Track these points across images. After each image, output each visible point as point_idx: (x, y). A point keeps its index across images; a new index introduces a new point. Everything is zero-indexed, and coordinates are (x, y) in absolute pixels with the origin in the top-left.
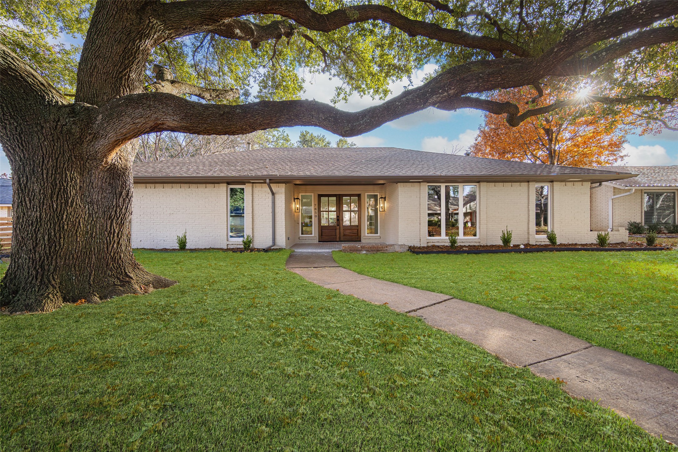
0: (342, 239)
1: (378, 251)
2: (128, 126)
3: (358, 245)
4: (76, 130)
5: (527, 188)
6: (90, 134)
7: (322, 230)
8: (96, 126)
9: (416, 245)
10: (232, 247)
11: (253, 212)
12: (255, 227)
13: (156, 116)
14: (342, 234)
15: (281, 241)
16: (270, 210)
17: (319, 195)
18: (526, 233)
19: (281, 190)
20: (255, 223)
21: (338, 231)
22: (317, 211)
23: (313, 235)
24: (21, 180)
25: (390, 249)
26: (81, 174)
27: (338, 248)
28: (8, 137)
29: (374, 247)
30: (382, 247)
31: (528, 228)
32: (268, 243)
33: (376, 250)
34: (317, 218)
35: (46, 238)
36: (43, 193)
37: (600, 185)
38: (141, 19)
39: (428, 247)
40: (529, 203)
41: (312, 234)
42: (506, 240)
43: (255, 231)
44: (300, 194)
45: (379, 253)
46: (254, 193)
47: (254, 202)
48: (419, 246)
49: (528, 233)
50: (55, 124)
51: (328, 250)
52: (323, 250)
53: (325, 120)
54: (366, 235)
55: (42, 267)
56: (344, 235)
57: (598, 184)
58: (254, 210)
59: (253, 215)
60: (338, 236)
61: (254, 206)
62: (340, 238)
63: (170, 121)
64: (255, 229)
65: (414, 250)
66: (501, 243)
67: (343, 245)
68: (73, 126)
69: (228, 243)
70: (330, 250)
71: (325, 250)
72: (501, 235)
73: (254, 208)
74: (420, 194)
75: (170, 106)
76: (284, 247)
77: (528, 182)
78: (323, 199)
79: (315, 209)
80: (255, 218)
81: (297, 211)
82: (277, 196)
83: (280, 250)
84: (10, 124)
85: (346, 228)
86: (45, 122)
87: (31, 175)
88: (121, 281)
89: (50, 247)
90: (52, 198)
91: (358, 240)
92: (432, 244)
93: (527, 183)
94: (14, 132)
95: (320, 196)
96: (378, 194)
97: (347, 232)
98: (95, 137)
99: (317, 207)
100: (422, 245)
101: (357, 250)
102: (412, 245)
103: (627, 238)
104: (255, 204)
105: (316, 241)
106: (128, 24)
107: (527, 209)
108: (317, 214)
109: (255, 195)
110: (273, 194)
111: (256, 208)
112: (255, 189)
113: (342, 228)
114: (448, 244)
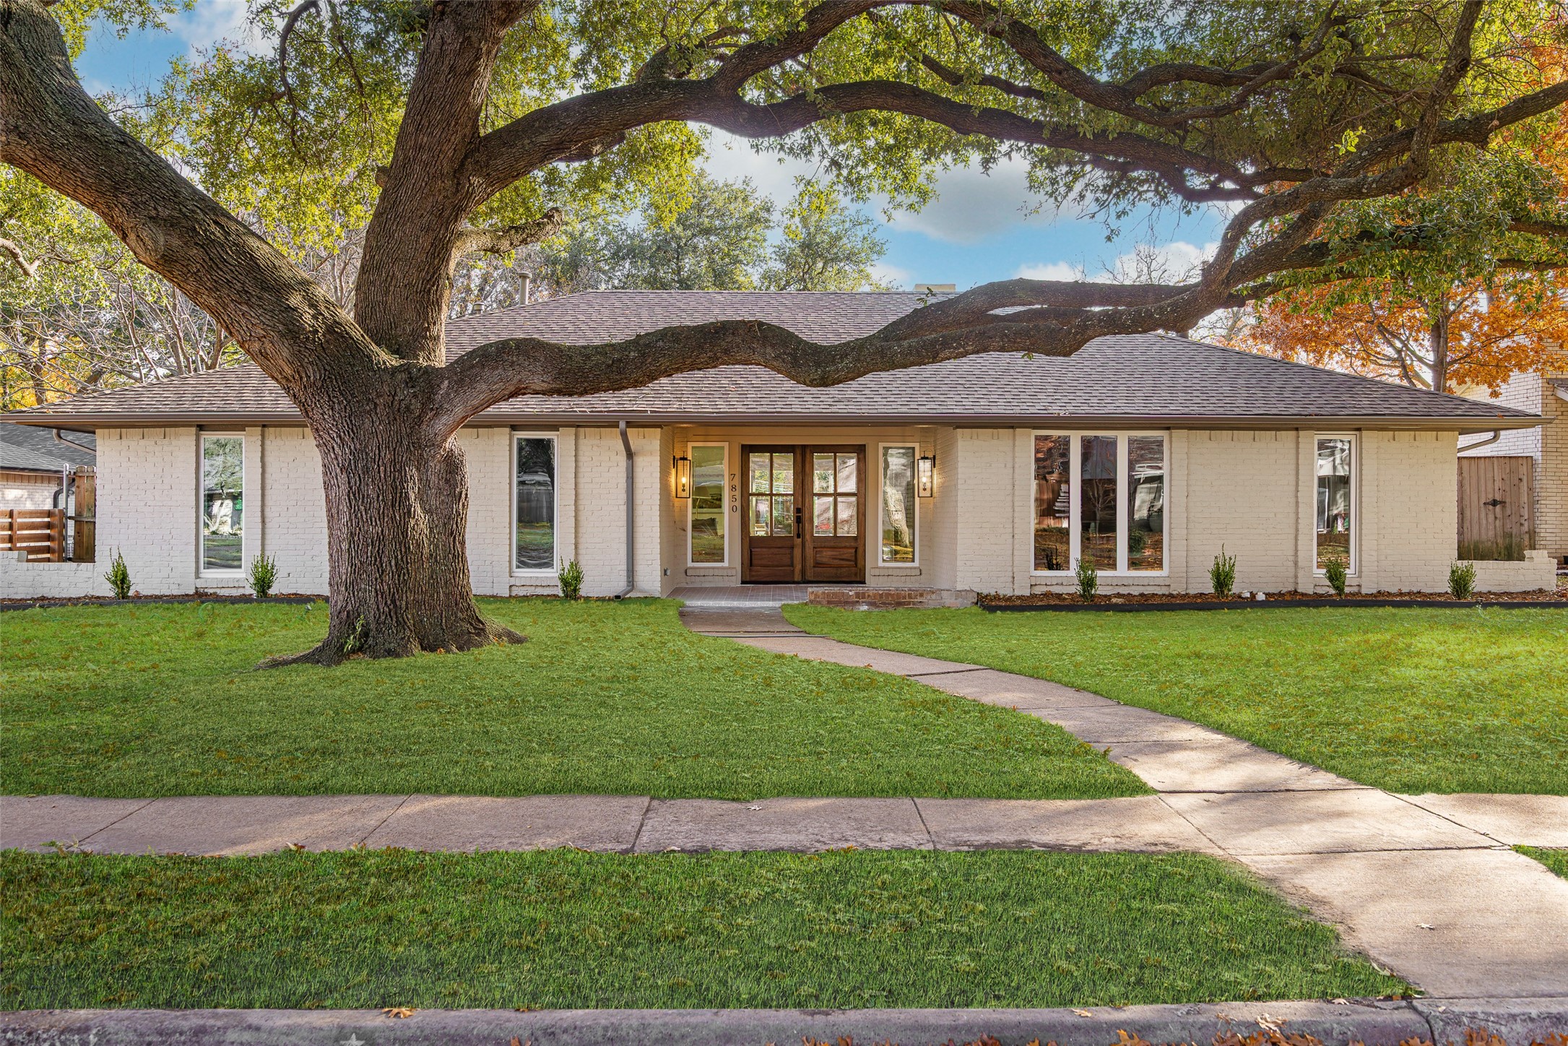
0: (809, 576)
1: (899, 604)
2: (481, 397)
3: (851, 591)
4: (416, 406)
5: (1293, 445)
6: (432, 409)
7: (752, 546)
8: (438, 397)
9: (1001, 593)
10: (521, 592)
11: (576, 501)
12: (581, 540)
13: (519, 377)
14: (810, 562)
15: (651, 579)
16: (623, 497)
17: (743, 446)
18: (1291, 564)
19: (650, 445)
20: (581, 530)
21: (797, 552)
22: (738, 493)
23: (726, 564)
24: (353, 481)
25: (930, 601)
26: (418, 470)
27: (797, 598)
28: (334, 420)
29: (888, 595)
30: (910, 596)
31: (1296, 550)
32: (617, 584)
33: (895, 601)
34: (738, 514)
35: (393, 563)
36: (383, 500)
37: (1495, 438)
38: (458, 184)
39: (1033, 596)
40: (1297, 485)
41: (722, 560)
42: (1222, 579)
43: (581, 551)
44: (690, 445)
45: (901, 609)
46: (581, 453)
47: (580, 475)
48: (1009, 593)
49: (1296, 563)
50: (391, 398)
51: (770, 604)
52: (759, 604)
53: (776, 358)
54: (881, 564)
55: (393, 602)
56: (817, 564)
57: (1492, 434)
58: (581, 497)
59: (577, 510)
60: (798, 567)
61: (581, 486)
62: (803, 572)
63: (538, 383)
64: (581, 546)
65: (989, 604)
66: (1209, 588)
67: (810, 590)
68: (413, 401)
69: (512, 581)
70: (777, 604)
71: (764, 602)
72: (1211, 566)
73: (580, 491)
74: (1014, 458)
75: (540, 361)
76: (657, 595)
77: (1297, 429)
78: (755, 458)
79: (733, 488)
80: (582, 518)
81: (681, 494)
82: (640, 461)
83: (649, 600)
84: (339, 403)
85: (823, 543)
86: (379, 396)
87: (364, 473)
88: (475, 628)
89: (399, 576)
90: (393, 506)
91: (858, 578)
92: (1044, 589)
93: (1293, 433)
94: (343, 414)
95: (748, 450)
96: (917, 446)
97: (826, 556)
98: (438, 413)
99: (737, 482)
100: (1018, 593)
101: (846, 603)
102: (993, 593)
103: (1554, 580)
104: (581, 480)
105: (736, 582)
106: (441, 197)
107: (1293, 500)
108: (738, 504)
109: (581, 458)
110: (630, 455)
111: (584, 490)
112: (582, 441)
113: (809, 545)
114: (1076, 589)
